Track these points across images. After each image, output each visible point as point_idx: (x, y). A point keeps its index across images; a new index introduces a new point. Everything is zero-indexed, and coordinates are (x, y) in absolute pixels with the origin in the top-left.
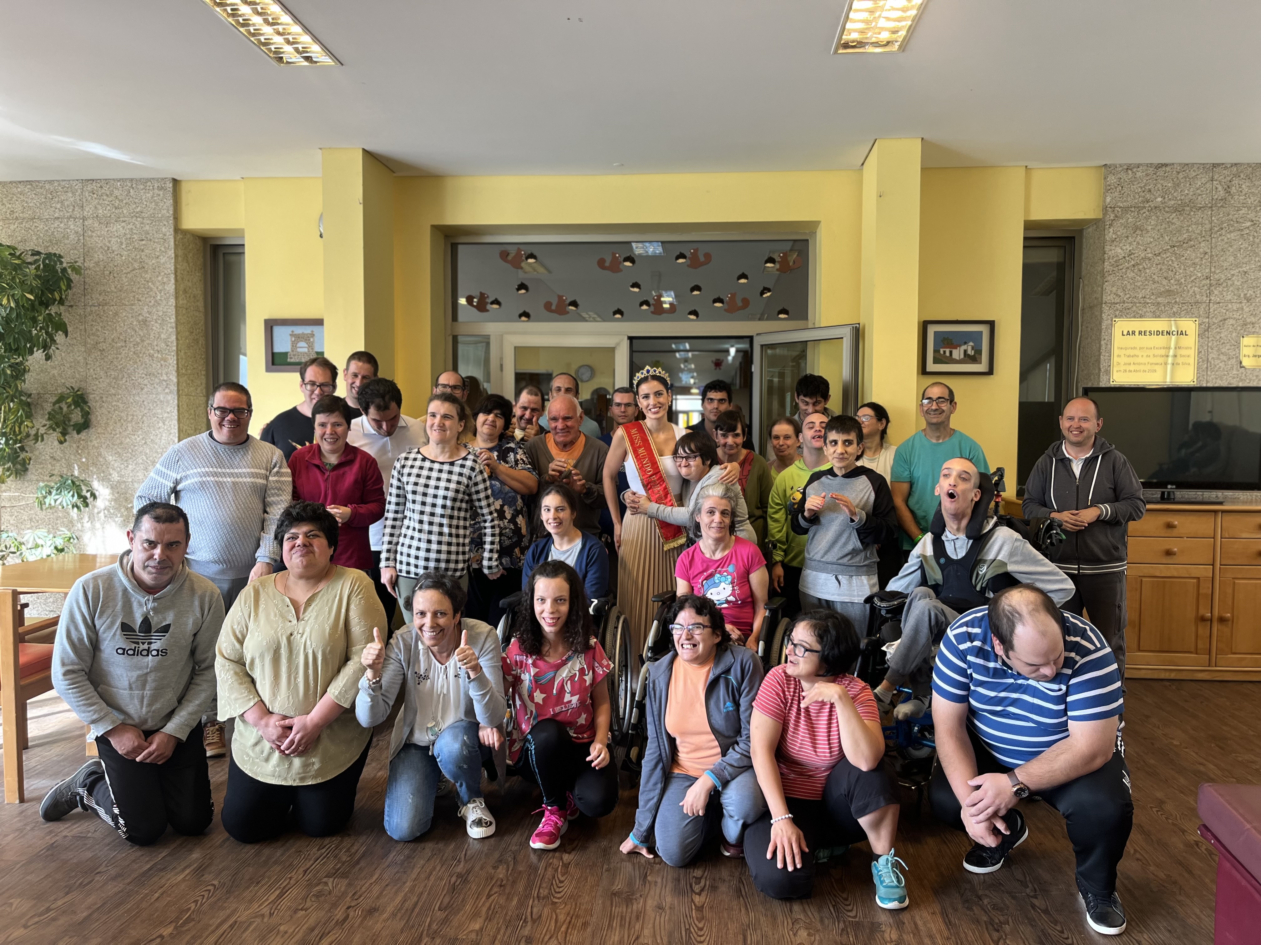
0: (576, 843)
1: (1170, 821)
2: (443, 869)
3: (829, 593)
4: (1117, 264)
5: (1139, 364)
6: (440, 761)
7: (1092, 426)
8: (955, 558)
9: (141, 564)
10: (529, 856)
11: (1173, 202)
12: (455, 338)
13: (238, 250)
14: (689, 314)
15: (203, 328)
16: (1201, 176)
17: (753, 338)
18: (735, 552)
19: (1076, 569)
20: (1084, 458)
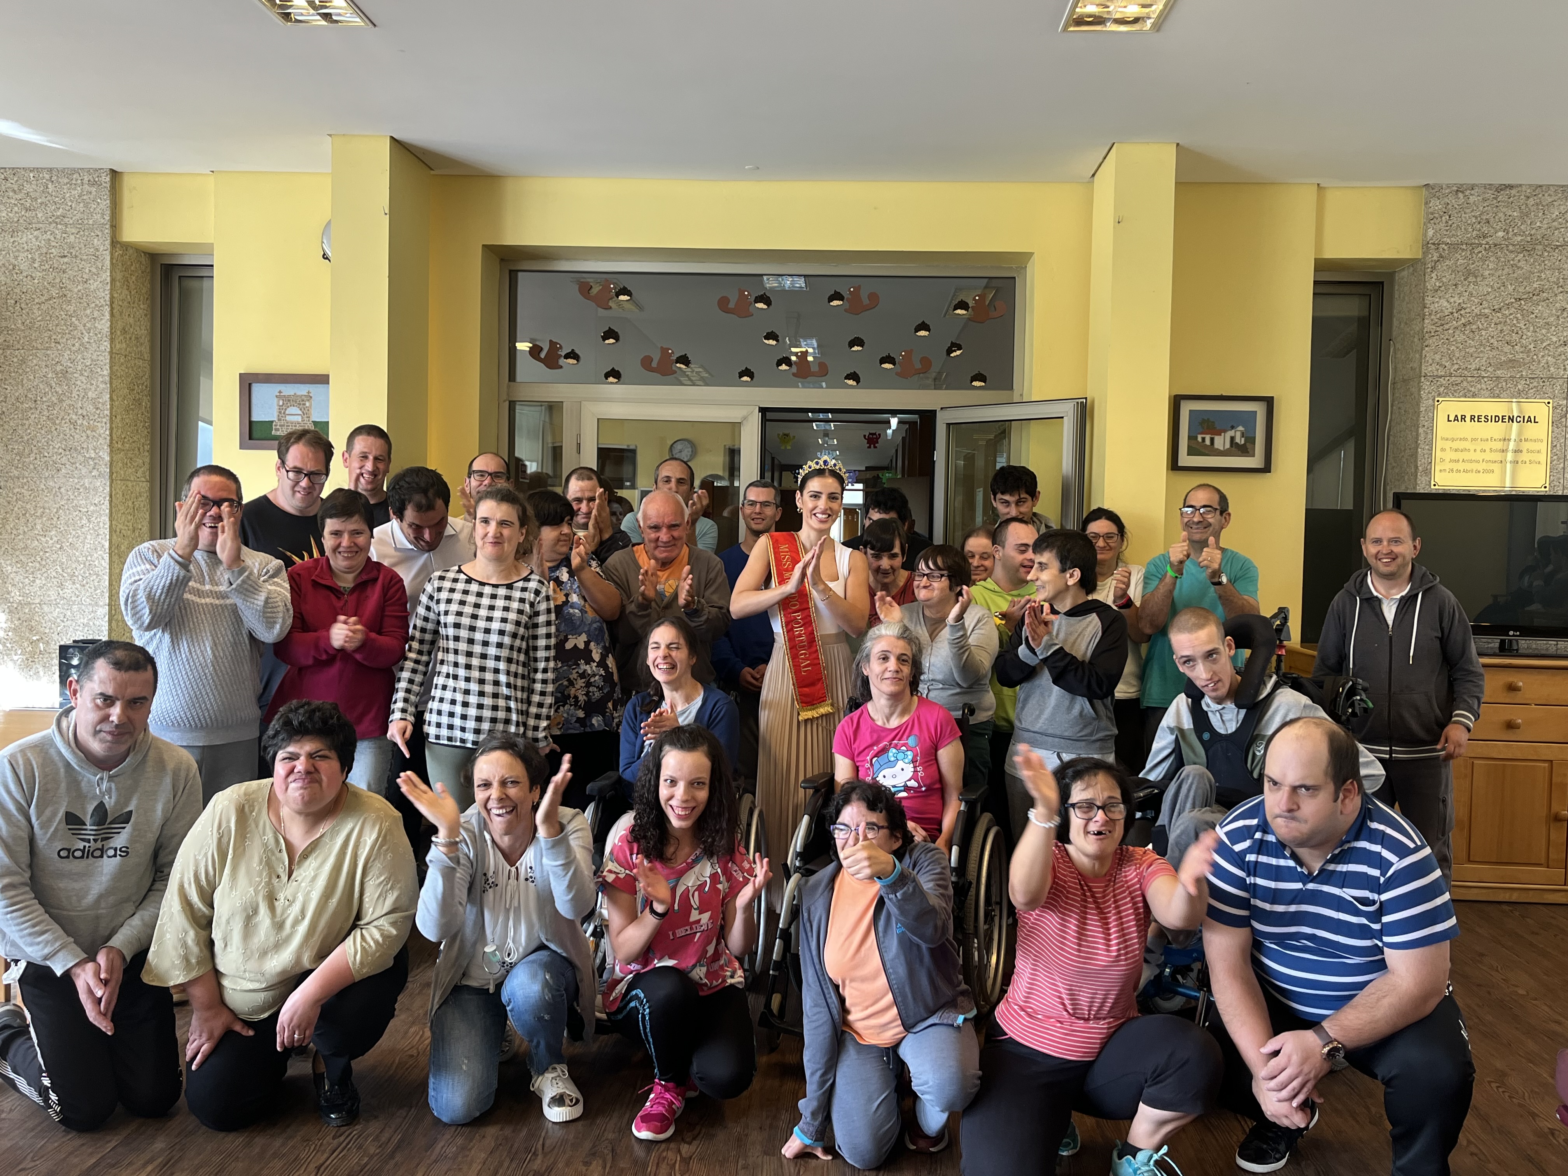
0: (698, 1128)
1: (1515, 1101)
2: (514, 1165)
4: (1442, 322)
5: (1471, 461)
6: (511, 1011)
7: (1407, 549)
8: (1223, 732)
9: (90, 729)
10: (632, 1148)
11: (1519, 238)
12: (512, 405)
13: (204, 272)
14: (846, 378)
15: (148, 383)
16: (1559, 202)
17: (934, 412)
18: (919, 718)
19: (1391, 752)
20: (1398, 597)
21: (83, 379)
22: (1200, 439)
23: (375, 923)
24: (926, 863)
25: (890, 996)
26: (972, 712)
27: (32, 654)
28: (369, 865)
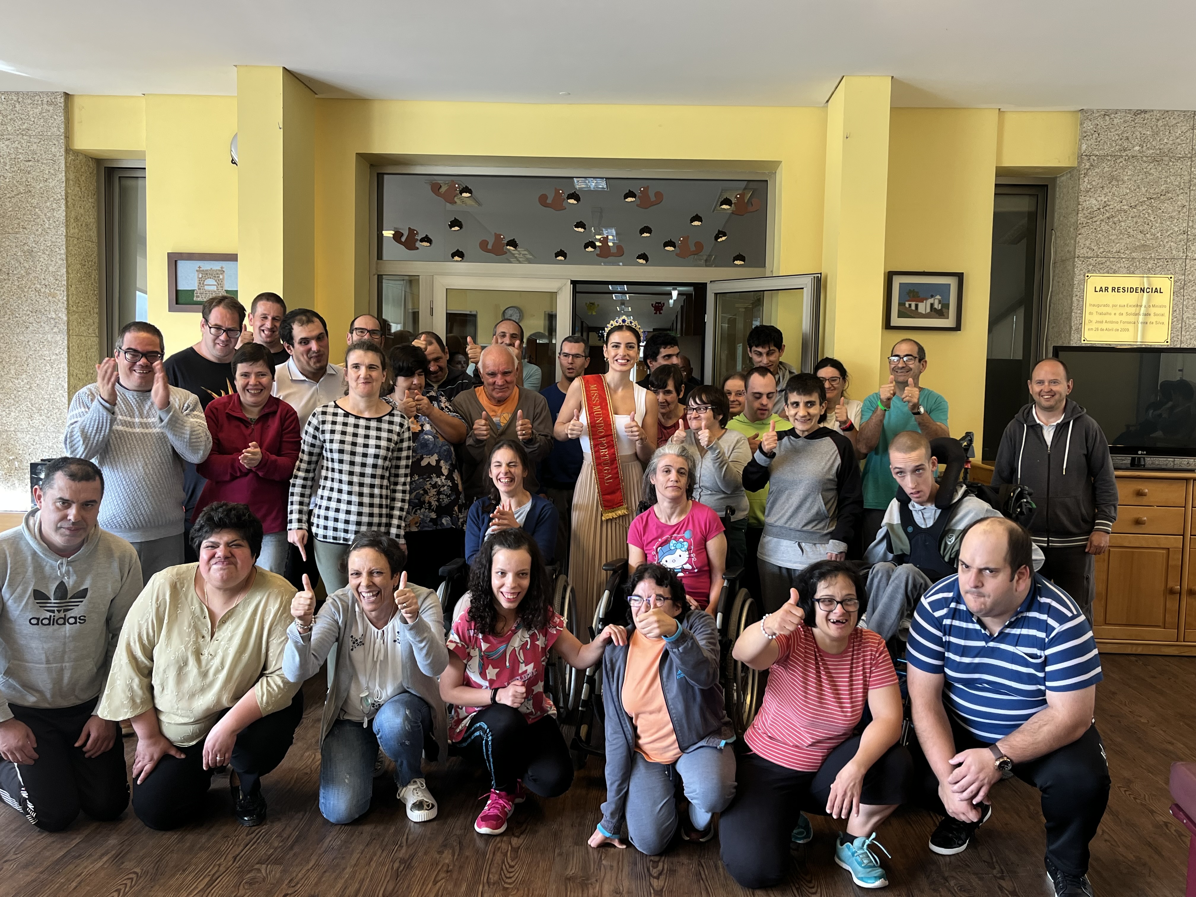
0: (525, 825)
1: (1138, 801)
2: (384, 854)
3: (790, 561)
4: (1091, 216)
5: (1112, 322)
6: (380, 738)
7: (1063, 388)
8: (923, 527)
9: (53, 526)
10: (475, 840)
11: (1151, 151)
12: (380, 278)
13: (138, 174)
14: (638, 258)
15: (96, 260)
16: (1181, 124)
17: (705, 285)
18: (692, 517)
19: (1048, 542)
20: (1055, 424)
21: (45, 256)
22: (907, 305)
23: (277, 673)
24: (700, 626)
25: (671, 726)
26: (733, 512)
27: (10, 470)
28: (273, 628)
